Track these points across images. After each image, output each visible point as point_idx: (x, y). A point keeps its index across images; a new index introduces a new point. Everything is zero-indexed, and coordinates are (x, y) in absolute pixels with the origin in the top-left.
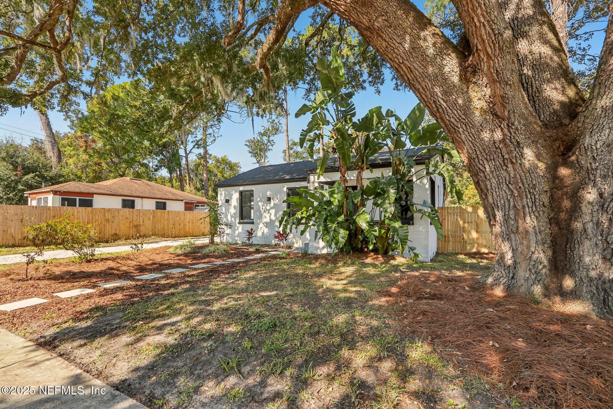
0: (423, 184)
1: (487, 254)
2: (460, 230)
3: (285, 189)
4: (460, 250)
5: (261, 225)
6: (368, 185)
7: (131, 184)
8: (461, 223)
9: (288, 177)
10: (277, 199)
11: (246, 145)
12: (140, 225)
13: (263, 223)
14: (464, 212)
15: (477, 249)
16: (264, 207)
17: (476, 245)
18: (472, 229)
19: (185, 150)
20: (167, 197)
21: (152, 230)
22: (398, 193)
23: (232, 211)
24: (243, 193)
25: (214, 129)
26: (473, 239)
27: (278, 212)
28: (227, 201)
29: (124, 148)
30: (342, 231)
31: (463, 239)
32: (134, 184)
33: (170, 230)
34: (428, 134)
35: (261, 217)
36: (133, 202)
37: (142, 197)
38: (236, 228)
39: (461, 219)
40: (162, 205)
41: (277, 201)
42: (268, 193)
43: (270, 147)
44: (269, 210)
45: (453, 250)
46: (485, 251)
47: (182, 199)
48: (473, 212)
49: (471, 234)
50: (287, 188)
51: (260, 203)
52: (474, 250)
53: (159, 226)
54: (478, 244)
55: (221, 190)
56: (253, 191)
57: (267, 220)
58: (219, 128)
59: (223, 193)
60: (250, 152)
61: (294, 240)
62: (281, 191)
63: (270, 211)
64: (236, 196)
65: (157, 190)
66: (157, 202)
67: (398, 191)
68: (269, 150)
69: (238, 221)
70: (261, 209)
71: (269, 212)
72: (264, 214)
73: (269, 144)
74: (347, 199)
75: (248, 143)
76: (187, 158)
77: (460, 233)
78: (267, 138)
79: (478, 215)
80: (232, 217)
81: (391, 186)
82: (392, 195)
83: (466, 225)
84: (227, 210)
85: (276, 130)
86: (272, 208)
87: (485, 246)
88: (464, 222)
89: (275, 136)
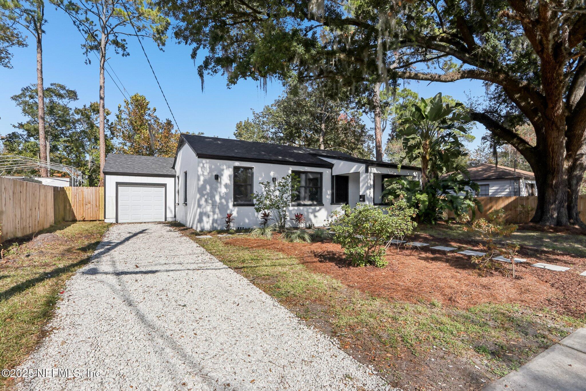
3: (290, 172)
23: (223, 190)
24: (240, 170)
28: (216, 177)
50: (292, 171)
59: (207, 165)
64: (228, 172)
69: (231, 203)
80: (222, 198)
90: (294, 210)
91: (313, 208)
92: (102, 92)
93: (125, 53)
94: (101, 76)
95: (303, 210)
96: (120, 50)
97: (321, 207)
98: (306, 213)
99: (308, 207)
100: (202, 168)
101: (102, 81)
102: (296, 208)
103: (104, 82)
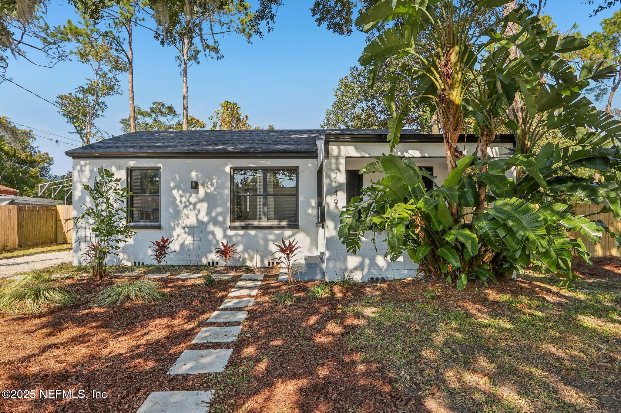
3: (228, 169)
5: (178, 231)
9: (232, 149)
10: (212, 185)
11: (57, 103)
13: (183, 228)
16: (184, 199)
24: (136, 172)
27: (215, 207)
35: (177, 215)
41: (212, 189)
42: (194, 174)
43: (100, 112)
44: (195, 205)
50: (231, 168)
51: (175, 192)
56: (158, 169)
57: (191, 220)
59: (87, 168)
61: (246, 256)
62: (220, 173)
63: (198, 206)
68: (98, 116)
70: (178, 202)
71: (195, 208)
72: (185, 211)
73: (97, 107)
75: (60, 101)
78: (94, 98)
85: (111, 89)
86: (201, 201)
89: (109, 97)
90: (236, 235)
91: (277, 232)
92: (185, 102)
93: (219, 55)
94: (184, 85)
95: (255, 235)
96: (213, 54)
97: (294, 231)
98: (261, 242)
99: (267, 231)
100: (79, 172)
101: (185, 90)
102: (241, 232)
103: (187, 91)
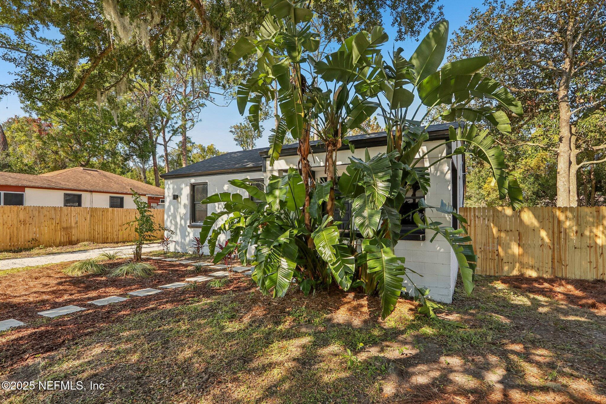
0: (442, 172)
1: (536, 280)
2: (493, 243)
4: (493, 271)
6: (344, 174)
7: (82, 175)
8: (495, 230)
9: (250, 165)
11: (231, 131)
12: (71, 227)
14: (500, 215)
15: (520, 271)
17: (517, 265)
18: (511, 240)
19: (164, 138)
20: (125, 191)
21: (90, 233)
22: (391, 189)
23: (182, 211)
24: (196, 187)
25: (193, 112)
26: (514, 255)
28: (176, 197)
29: (86, 134)
30: (284, 263)
31: (498, 255)
32: (87, 176)
33: (115, 233)
34: (453, 82)
36: (80, 197)
37: (91, 192)
38: (187, 234)
39: (495, 225)
40: (119, 200)
42: (226, 186)
45: (482, 271)
46: (533, 274)
47: (145, 193)
48: (513, 216)
49: (510, 248)
52: (515, 273)
53: (99, 228)
54: (521, 263)
55: (169, 182)
56: (206, 184)
58: (198, 111)
59: (171, 186)
60: (236, 140)
64: (186, 191)
65: (115, 182)
66: (111, 197)
67: (393, 183)
69: (188, 224)
74: (311, 198)
75: (233, 130)
76: (165, 146)
77: (493, 246)
79: (521, 220)
80: (181, 218)
81: (380, 174)
82: (381, 192)
83: (503, 235)
84: (176, 209)
87: (532, 267)
88: (500, 231)
89: (265, 121)
